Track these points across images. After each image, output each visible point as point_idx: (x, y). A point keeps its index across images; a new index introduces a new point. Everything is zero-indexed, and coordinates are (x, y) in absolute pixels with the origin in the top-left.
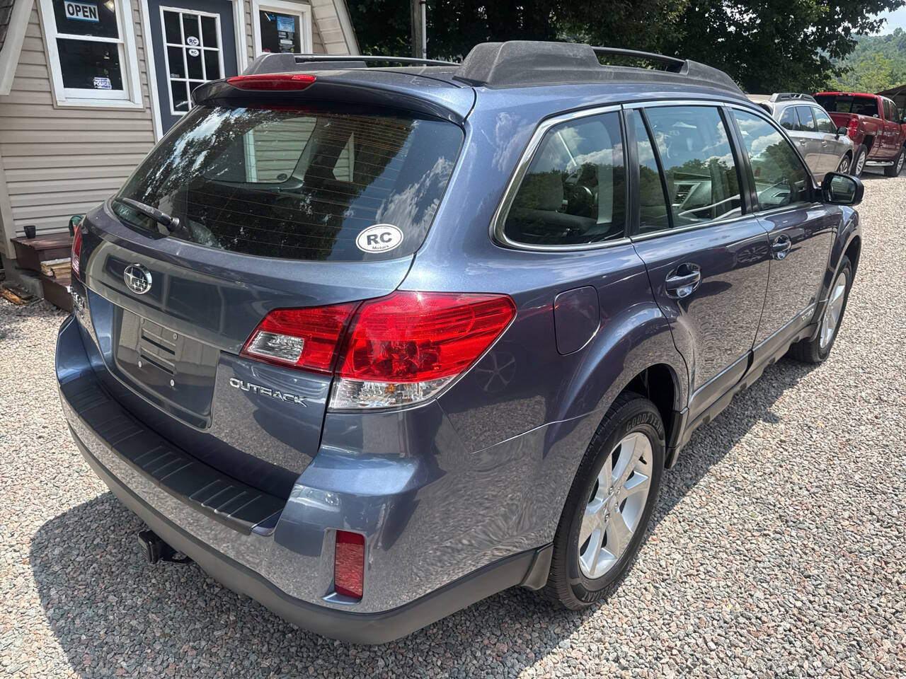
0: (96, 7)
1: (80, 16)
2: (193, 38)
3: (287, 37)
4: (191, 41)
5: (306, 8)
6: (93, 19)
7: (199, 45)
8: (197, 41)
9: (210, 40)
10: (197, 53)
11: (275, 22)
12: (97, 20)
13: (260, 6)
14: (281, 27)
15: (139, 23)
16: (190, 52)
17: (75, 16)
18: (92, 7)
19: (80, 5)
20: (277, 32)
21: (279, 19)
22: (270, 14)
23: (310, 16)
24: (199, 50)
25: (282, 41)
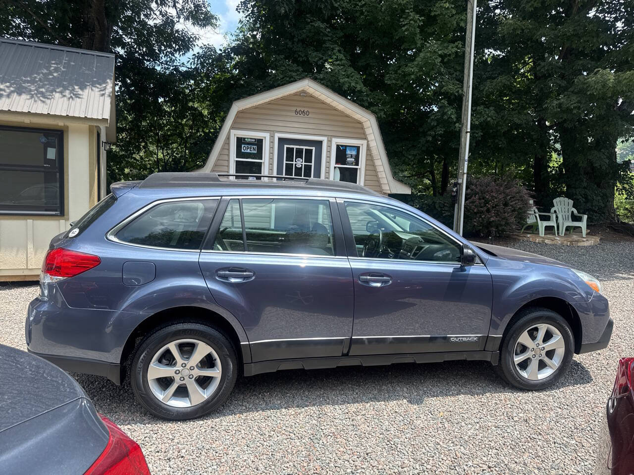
0: (256, 147)
1: (249, 151)
2: (299, 159)
3: (352, 157)
4: (298, 160)
5: (365, 142)
6: (254, 152)
7: (302, 162)
8: (301, 161)
9: (308, 159)
10: (301, 166)
11: (345, 150)
12: (256, 152)
13: (336, 143)
14: (348, 152)
15: (272, 153)
16: (297, 165)
17: (246, 151)
18: (254, 147)
19: (249, 146)
20: (346, 155)
21: (347, 148)
22: (342, 146)
23: (366, 146)
24: (302, 165)
25: (348, 159)
